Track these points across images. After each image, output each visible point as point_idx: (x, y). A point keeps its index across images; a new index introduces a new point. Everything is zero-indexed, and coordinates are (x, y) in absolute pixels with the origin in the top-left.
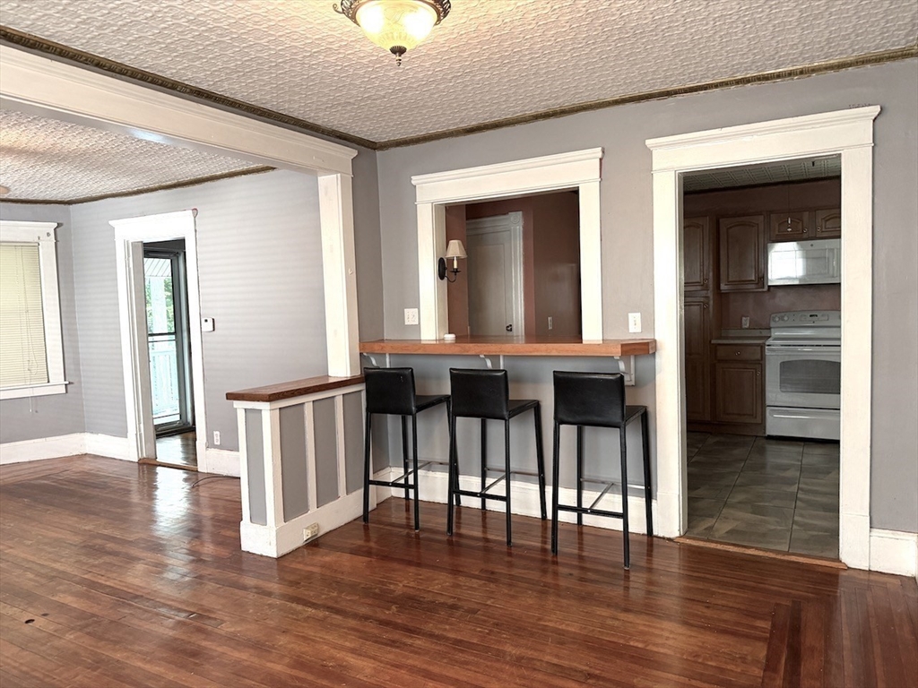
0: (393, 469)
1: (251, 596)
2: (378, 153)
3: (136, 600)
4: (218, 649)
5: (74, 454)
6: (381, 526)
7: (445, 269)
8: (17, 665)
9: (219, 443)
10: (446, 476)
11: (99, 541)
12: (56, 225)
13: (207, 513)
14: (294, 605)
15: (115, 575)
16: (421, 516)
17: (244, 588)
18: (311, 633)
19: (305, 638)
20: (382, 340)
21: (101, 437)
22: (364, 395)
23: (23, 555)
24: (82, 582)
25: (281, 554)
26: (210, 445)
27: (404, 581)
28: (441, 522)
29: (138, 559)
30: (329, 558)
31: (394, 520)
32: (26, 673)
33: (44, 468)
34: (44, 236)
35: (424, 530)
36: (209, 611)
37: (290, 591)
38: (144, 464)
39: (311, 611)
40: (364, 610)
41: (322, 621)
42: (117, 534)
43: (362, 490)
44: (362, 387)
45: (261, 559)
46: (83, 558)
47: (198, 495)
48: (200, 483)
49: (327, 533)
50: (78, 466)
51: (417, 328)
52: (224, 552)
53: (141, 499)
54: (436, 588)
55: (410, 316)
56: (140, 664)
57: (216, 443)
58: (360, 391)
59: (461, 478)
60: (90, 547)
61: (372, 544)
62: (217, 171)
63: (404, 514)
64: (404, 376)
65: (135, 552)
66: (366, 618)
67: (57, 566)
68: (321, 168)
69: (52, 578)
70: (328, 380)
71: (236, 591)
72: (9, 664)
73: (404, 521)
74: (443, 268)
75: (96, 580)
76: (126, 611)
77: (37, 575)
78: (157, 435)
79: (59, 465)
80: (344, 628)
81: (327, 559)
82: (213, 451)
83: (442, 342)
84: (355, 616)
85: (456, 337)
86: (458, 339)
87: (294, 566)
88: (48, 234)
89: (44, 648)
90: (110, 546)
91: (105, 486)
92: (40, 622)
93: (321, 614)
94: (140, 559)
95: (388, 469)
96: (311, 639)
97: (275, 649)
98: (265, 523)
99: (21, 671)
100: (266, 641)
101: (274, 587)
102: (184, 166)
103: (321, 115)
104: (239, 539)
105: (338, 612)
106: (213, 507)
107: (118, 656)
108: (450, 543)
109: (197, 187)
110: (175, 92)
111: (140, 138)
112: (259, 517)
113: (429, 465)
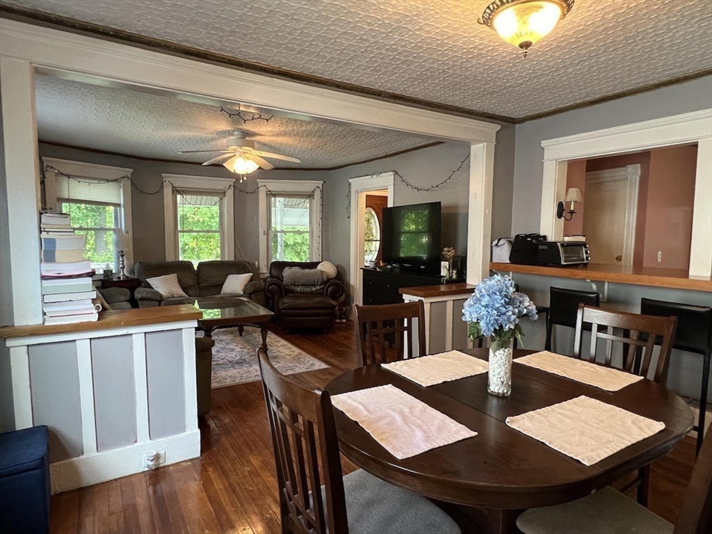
2: (517, 126)
12: (322, 182)
68: (474, 140)
70: (466, 286)
74: (561, 210)
88: (319, 187)
103: (475, 103)
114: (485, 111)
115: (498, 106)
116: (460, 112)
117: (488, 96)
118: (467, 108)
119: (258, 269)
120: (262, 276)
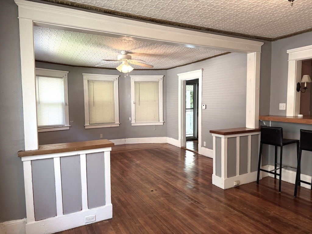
0: (270, 166)
1: (215, 201)
2: (272, 42)
3: (180, 192)
4: (204, 216)
5: (164, 143)
6: (264, 187)
7: (300, 87)
8: (149, 203)
9: (205, 146)
10: (295, 173)
11: (170, 171)
12: (163, 76)
13: (200, 168)
14: (230, 208)
15: (174, 182)
16: (282, 187)
17: (212, 197)
18: (236, 221)
19: (234, 222)
20: (269, 115)
21: (171, 139)
22: (260, 136)
23: (151, 170)
24: (165, 182)
25: (226, 188)
26: (202, 146)
27: (274, 211)
28: (292, 191)
29: (180, 179)
30: (244, 194)
31: (269, 186)
32: (151, 206)
33: (157, 146)
34: (160, 79)
35: (283, 192)
36: (201, 202)
37: (229, 203)
38: (183, 149)
39: (236, 212)
40: (257, 218)
41: (240, 217)
42: (175, 170)
43: (257, 172)
44: (259, 133)
45: (219, 188)
46: (166, 175)
47: (198, 162)
48: (199, 158)
49: (242, 185)
50: (165, 147)
51: (285, 111)
52: (206, 183)
53: (181, 160)
54: (288, 218)
55: (282, 106)
56: (180, 213)
57: (204, 146)
58: (258, 134)
59: (302, 175)
60: (168, 172)
61: (260, 193)
62: (211, 55)
63: (274, 184)
64: (278, 131)
65: (180, 176)
66: (258, 221)
67: (159, 176)
68: (249, 51)
69: (158, 179)
70: (246, 129)
71: (210, 198)
72: (147, 202)
73: (273, 187)
74: (299, 87)
75: (169, 183)
76: (177, 195)
77: (154, 177)
78: (187, 140)
79: (161, 145)
80: (249, 222)
81: (242, 194)
82: (203, 148)
83: (296, 118)
84: (253, 219)
85: (303, 116)
86: (304, 117)
87: (230, 194)
88: (161, 79)
89: (155, 200)
90: (173, 173)
91: (172, 154)
92: (155, 192)
93: (240, 214)
94: (181, 179)
95: (268, 166)
96: (236, 223)
97: (223, 222)
98: (220, 176)
99: (149, 205)
100: (220, 219)
101: (223, 199)
102: (200, 55)
103: (251, 31)
104: (211, 180)
105: (247, 215)
106: (203, 167)
107: (175, 209)
108: (295, 200)
109: (204, 61)
110: (201, 30)
111: (188, 47)
112: (219, 174)
113: (286, 167)
114: (255, 35)
115: (263, 32)
116: (242, 36)
117: (259, 27)
118: (245, 34)
119: (131, 121)
120: (133, 125)
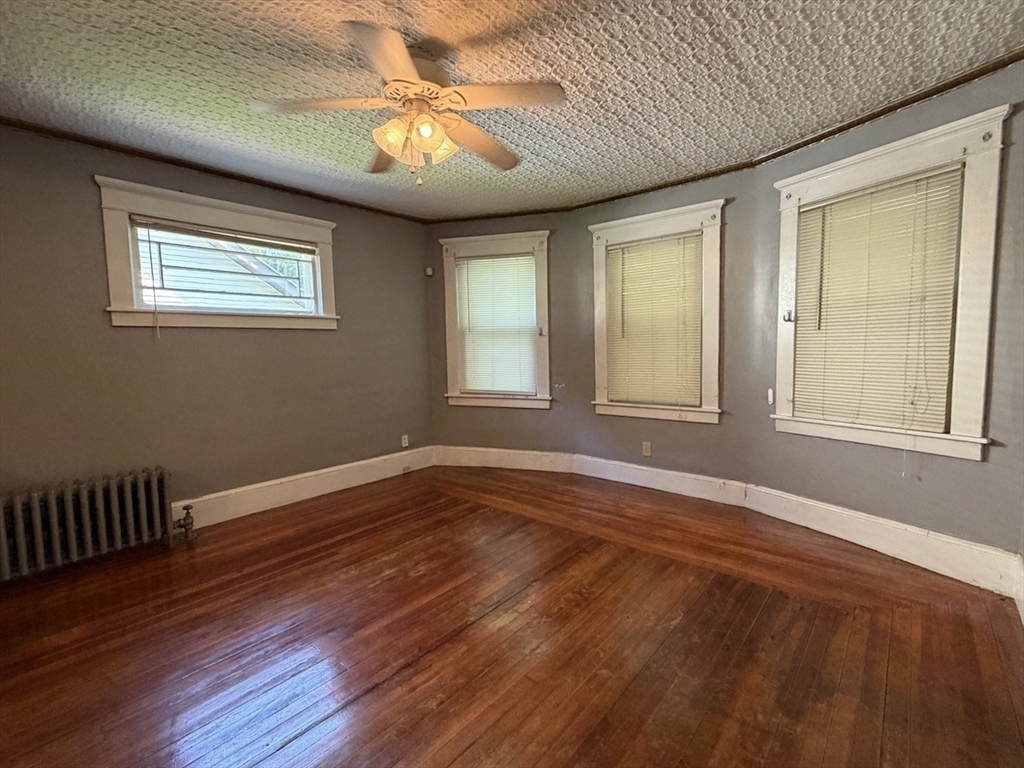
5: (982, 586)
12: (1004, 109)
34: (974, 145)
88: (987, 137)
119: (773, 408)
120: (780, 427)
